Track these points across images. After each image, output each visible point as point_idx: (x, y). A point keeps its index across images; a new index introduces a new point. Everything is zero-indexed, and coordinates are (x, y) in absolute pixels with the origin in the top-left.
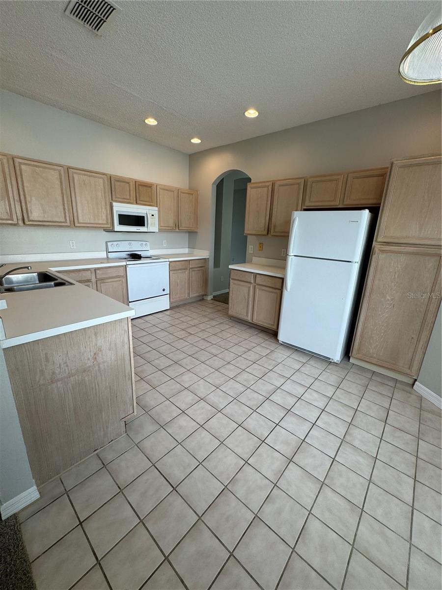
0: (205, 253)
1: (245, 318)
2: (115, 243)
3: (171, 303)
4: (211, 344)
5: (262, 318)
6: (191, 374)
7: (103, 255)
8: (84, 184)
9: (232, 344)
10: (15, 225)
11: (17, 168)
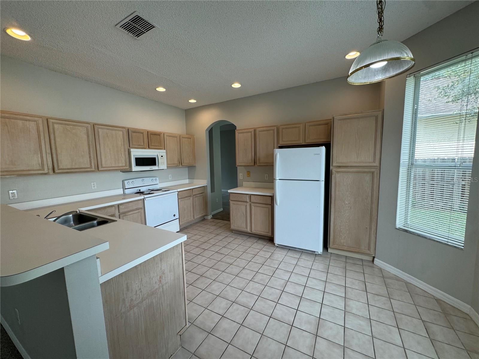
0: (203, 182)
1: (245, 230)
2: (131, 181)
3: (180, 226)
4: (224, 256)
5: (259, 228)
6: (217, 284)
7: (120, 191)
8: (107, 136)
9: (241, 253)
10: (45, 174)
11: (51, 127)
